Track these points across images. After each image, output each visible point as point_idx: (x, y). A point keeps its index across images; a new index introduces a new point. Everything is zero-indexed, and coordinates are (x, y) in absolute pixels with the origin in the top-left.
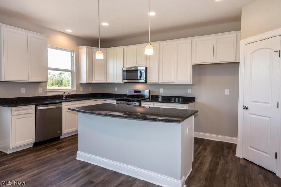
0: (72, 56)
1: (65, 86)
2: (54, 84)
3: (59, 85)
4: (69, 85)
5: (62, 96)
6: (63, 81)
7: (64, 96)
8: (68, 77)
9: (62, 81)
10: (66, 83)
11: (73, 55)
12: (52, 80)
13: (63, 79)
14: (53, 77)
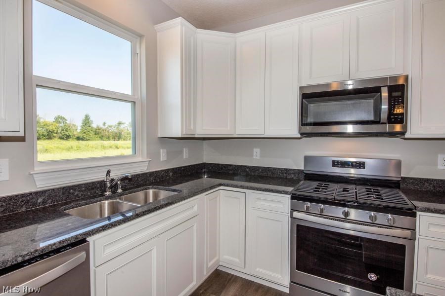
0: (134, 54)
1: (124, 140)
2: (111, 138)
3: (117, 139)
4: (130, 139)
5: (102, 184)
6: (123, 133)
7: (109, 184)
8: (129, 128)
9: (120, 134)
10: (126, 136)
11: (138, 52)
12: (108, 132)
13: (122, 131)
14: (109, 128)
